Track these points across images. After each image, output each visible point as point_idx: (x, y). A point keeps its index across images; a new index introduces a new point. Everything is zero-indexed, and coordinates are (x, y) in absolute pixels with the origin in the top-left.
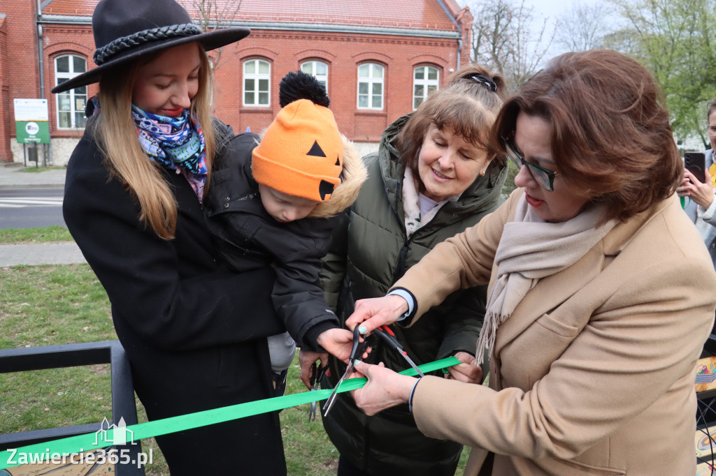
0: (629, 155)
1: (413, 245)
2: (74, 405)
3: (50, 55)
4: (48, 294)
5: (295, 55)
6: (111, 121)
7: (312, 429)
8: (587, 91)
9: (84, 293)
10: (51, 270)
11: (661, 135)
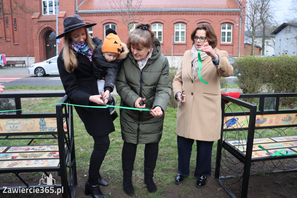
1: (143, 73)
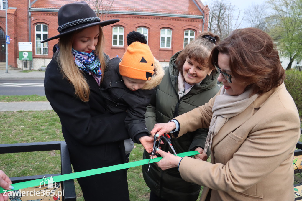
0: (260, 69)
1: (181, 102)
2: (42, 168)
3: (33, 24)
4: (32, 122)
5: (134, 25)
6: (64, 55)
7: (139, 181)
8: (243, 44)
9: (46, 123)
10: (33, 113)
11: (275, 61)
